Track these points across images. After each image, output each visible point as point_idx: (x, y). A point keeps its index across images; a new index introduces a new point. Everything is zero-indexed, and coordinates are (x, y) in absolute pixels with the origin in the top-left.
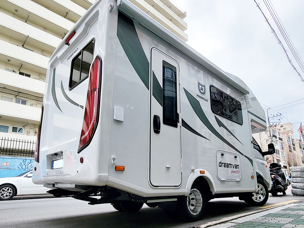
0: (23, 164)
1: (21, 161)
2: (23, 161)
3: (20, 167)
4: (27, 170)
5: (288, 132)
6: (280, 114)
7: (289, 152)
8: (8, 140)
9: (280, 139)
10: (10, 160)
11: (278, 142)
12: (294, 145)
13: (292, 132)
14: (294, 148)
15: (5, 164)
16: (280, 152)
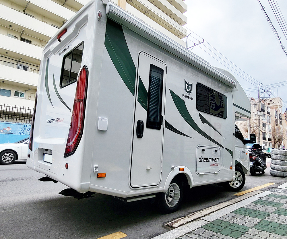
0: (23, 129)
1: (22, 126)
2: (24, 126)
3: (21, 132)
4: (27, 135)
5: (277, 106)
6: (271, 90)
7: (276, 126)
8: (10, 107)
9: (269, 113)
10: (12, 126)
11: (266, 116)
12: (280, 119)
13: (281, 107)
14: (281, 123)
15: (7, 129)
16: (267, 126)
